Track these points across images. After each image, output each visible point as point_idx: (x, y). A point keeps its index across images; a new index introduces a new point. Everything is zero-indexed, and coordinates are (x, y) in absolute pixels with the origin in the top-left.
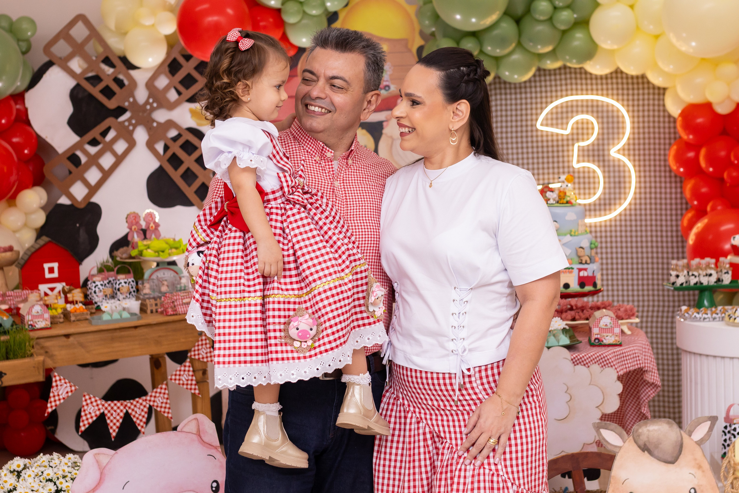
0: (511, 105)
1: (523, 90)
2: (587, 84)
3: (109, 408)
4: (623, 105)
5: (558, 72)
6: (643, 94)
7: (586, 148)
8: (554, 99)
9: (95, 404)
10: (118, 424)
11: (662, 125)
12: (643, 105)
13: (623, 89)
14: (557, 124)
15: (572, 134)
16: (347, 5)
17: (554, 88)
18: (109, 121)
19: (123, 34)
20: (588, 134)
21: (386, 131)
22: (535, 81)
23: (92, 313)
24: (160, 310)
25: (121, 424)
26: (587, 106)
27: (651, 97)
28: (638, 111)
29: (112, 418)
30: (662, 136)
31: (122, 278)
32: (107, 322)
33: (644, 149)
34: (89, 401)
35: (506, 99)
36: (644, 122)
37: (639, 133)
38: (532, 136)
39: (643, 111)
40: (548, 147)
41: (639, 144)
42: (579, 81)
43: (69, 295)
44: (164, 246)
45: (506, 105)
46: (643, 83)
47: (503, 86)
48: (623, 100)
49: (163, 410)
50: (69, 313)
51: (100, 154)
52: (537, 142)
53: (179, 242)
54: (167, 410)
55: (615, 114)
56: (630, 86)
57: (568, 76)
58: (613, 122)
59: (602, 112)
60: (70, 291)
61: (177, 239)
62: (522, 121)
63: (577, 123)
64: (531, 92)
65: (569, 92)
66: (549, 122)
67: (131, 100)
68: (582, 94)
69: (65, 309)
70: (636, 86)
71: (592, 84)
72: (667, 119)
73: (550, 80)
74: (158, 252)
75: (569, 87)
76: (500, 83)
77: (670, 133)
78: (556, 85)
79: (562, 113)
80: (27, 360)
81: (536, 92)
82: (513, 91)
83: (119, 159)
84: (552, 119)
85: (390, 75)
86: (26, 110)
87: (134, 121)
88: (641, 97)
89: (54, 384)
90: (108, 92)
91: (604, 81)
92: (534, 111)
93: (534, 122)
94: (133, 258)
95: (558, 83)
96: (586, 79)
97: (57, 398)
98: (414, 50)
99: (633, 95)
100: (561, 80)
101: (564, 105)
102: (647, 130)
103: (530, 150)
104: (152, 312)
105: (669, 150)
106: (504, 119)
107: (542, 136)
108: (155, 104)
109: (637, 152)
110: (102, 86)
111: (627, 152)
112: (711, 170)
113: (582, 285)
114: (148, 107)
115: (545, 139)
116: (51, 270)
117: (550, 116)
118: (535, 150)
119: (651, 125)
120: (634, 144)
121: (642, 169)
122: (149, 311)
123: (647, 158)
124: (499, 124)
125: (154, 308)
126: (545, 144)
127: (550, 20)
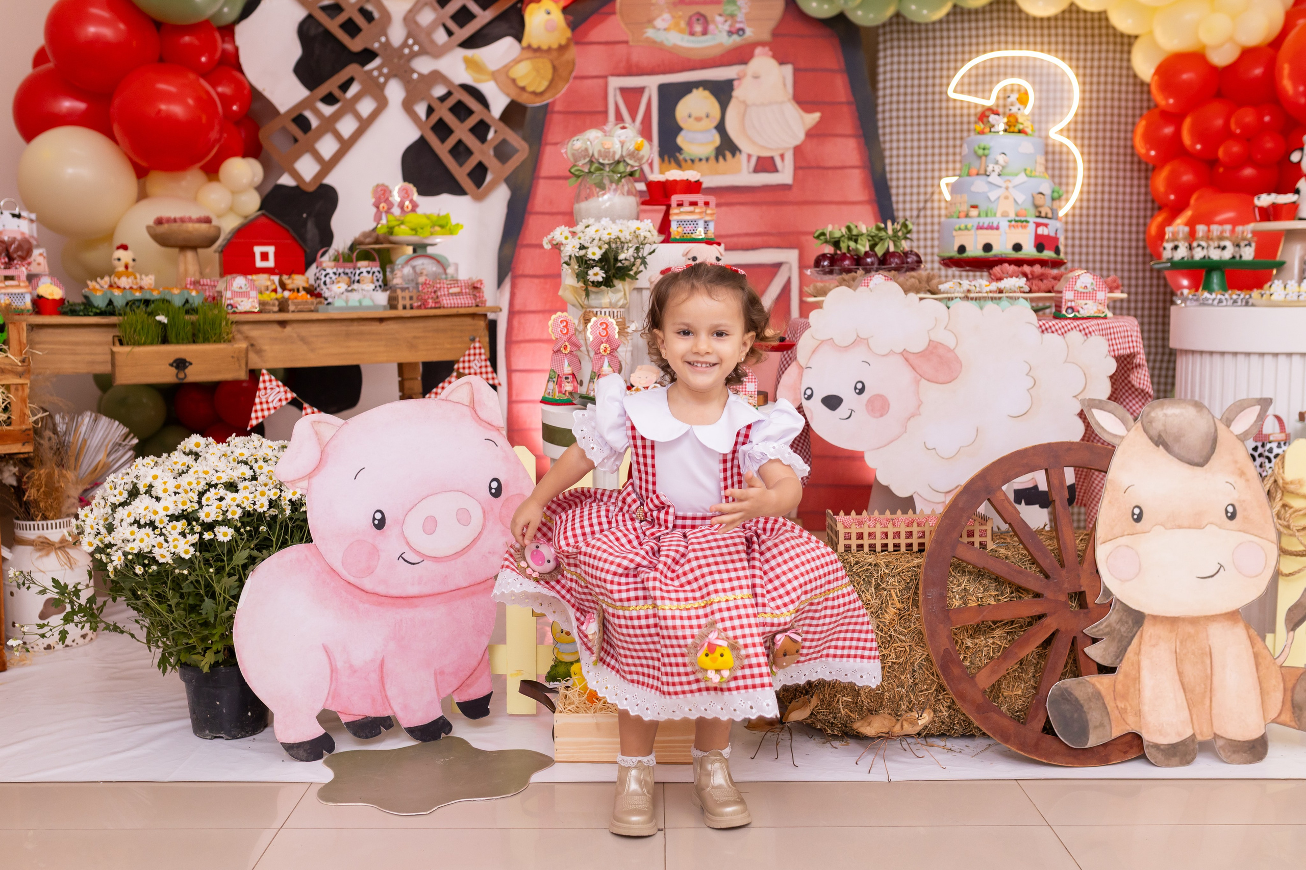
0: (913, 63)
2: (1021, 34)
4: (1070, 67)
11: (1123, 96)
14: (976, 92)
18: (353, 69)
21: (739, 93)
24: (415, 303)
26: (1020, 66)
28: (1092, 75)
30: (1123, 112)
31: (364, 266)
32: (341, 310)
33: (1097, 131)
35: (906, 55)
36: (1099, 91)
37: (1091, 107)
38: (940, 108)
40: (962, 123)
41: (1090, 123)
42: (1010, 31)
44: (425, 221)
45: (906, 63)
48: (1071, 59)
51: (337, 116)
52: (947, 116)
53: (446, 217)
55: (1059, 79)
58: (1055, 91)
59: (1041, 75)
61: (442, 215)
62: (927, 86)
63: (1005, 90)
66: (966, 88)
67: (383, 39)
68: (1013, 49)
69: (281, 296)
71: (1028, 34)
72: (1131, 88)
74: (414, 230)
75: (996, 39)
76: (898, 25)
77: (1134, 108)
78: (978, 35)
79: (984, 75)
80: (223, 346)
83: (365, 124)
84: (970, 84)
85: (746, 14)
86: (236, 49)
87: (385, 70)
89: (261, 385)
90: (351, 28)
91: (1046, 29)
92: (945, 73)
93: (944, 89)
94: (380, 243)
96: (1021, 25)
97: (264, 406)
102: (1102, 103)
103: (937, 128)
104: (404, 308)
105: (1133, 131)
106: (902, 82)
107: (955, 108)
108: (416, 48)
109: (1086, 134)
110: (342, 18)
111: (1072, 134)
112: (1199, 147)
113: (1040, 247)
114: (406, 51)
115: (958, 112)
116: (265, 256)
117: (966, 80)
118: (944, 128)
119: (1109, 95)
120: (1083, 123)
121: (1093, 158)
122: (400, 306)
123: (1100, 142)
124: (895, 91)
125: (408, 303)
126: (958, 119)
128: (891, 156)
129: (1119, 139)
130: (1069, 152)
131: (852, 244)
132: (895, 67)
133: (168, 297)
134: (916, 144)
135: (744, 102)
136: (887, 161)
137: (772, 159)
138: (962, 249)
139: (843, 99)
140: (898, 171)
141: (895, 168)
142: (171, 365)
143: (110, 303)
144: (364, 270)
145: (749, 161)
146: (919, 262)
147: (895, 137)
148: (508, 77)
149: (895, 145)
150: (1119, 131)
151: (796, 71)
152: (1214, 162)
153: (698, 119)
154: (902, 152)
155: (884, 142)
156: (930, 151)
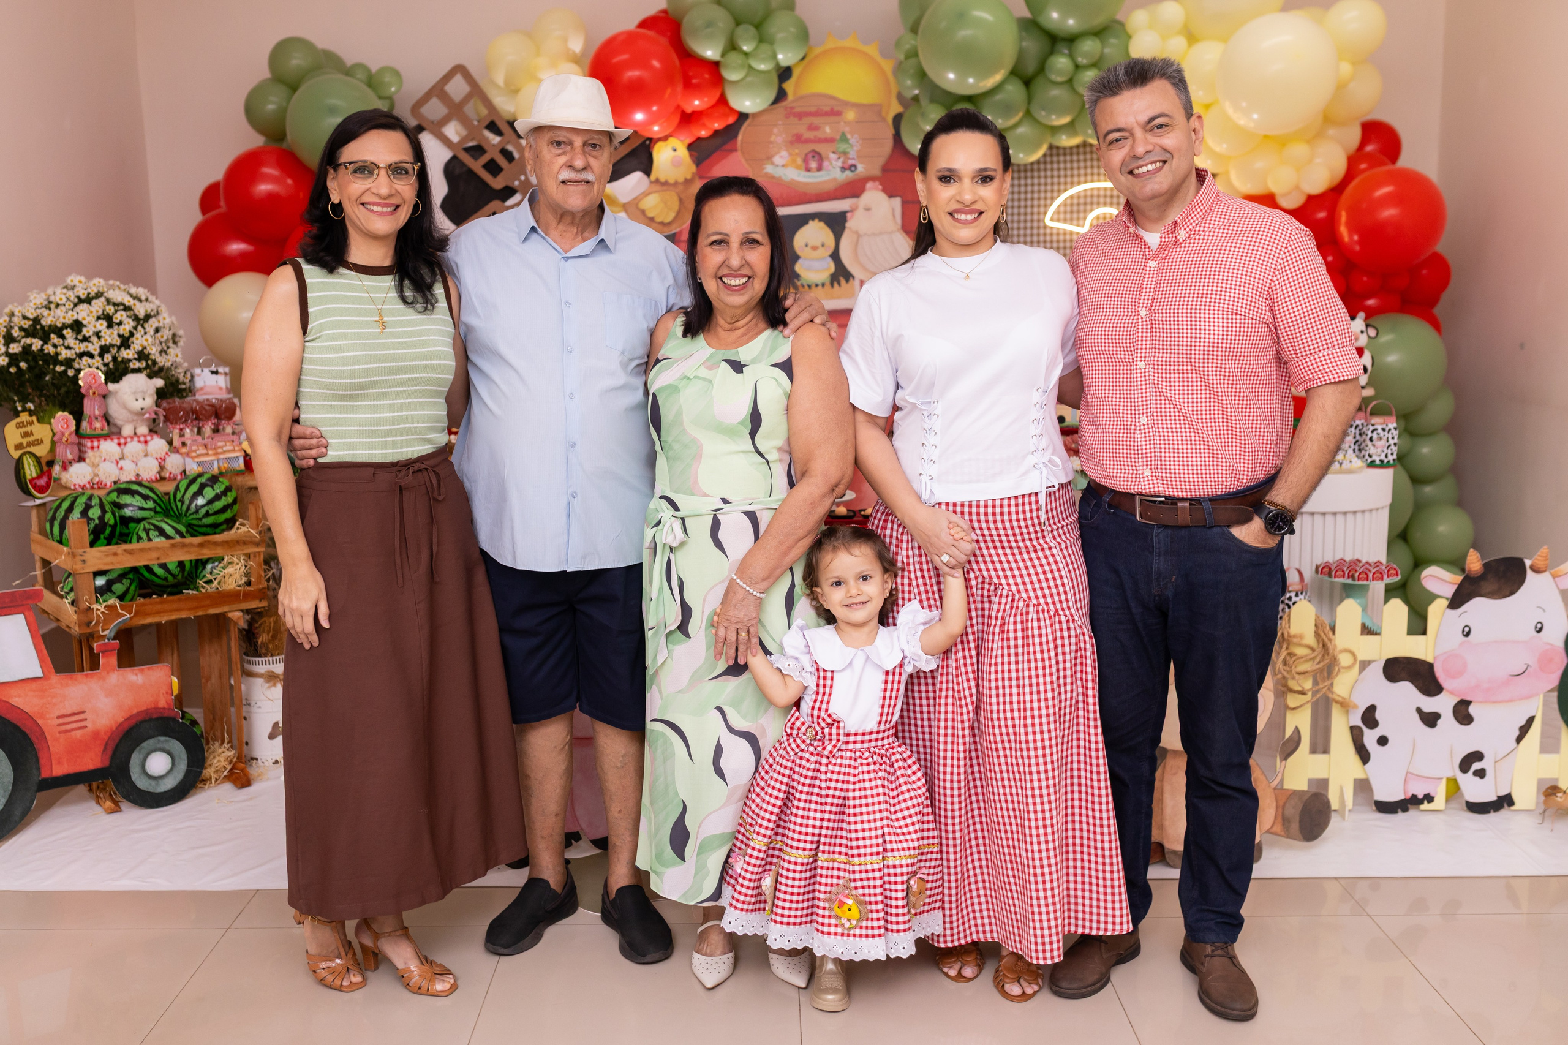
1: (1029, 174)
5: (1075, 150)
8: (1069, 186)
16: (803, 59)
17: (1069, 172)
18: (496, 204)
19: (514, 91)
21: (852, 224)
22: (1045, 163)
26: (1111, 197)
38: (1038, 235)
57: (1088, 156)
62: (1026, 214)
64: (1039, 177)
65: (1089, 178)
66: (1062, 216)
73: (1065, 162)
78: (1072, 169)
81: (1046, 177)
85: (858, 152)
90: (493, 168)
92: (1042, 202)
93: (1042, 217)
95: (1075, 165)
98: (890, 119)
100: (1078, 161)
110: (485, 159)
117: (1062, 209)
127: (1070, 81)
135: (857, 233)
148: (638, 208)
151: (904, 203)
153: (815, 248)
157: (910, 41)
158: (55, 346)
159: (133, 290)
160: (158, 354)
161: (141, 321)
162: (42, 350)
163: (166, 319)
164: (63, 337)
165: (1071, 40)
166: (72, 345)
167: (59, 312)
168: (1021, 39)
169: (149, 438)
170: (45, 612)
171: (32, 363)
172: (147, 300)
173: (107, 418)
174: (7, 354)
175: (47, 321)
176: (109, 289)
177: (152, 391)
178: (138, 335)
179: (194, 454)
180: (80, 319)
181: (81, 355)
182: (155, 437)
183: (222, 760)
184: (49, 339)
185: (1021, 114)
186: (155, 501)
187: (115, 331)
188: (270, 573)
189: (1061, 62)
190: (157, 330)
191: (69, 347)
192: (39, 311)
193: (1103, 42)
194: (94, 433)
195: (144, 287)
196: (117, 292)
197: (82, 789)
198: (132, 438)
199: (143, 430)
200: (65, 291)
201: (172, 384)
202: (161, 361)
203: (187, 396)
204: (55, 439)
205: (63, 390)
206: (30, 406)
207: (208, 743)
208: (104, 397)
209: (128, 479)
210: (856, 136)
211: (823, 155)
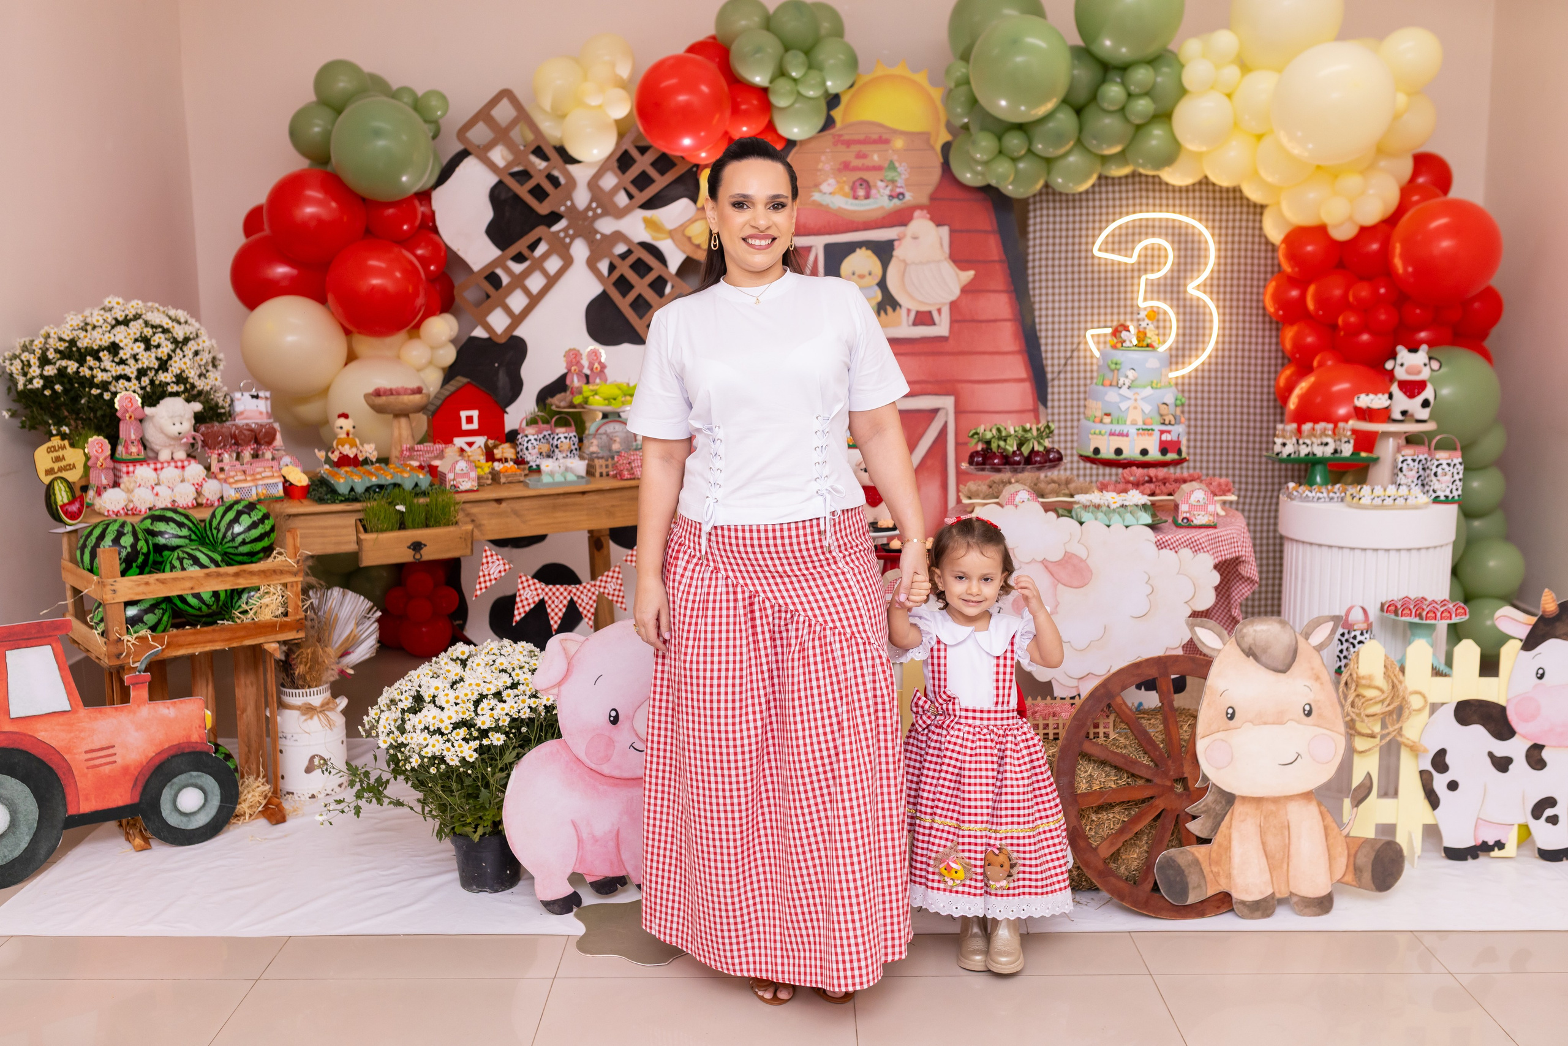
0: (1061, 223)
1: (1078, 204)
2: (1161, 198)
3: (550, 594)
4: (1207, 227)
5: (1123, 181)
6: (1234, 213)
7: (1156, 282)
8: (1117, 216)
9: (533, 587)
10: (560, 614)
11: (1256, 254)
12: (1234, 228)
13: (1208, 206)
14: (1120, 250)
15: (1139, 263)
16: (852, 85)
17: (1117, 203)
18: (540, 231)
19: (560, 117)
20: (1159, 264)
21: (900, 252)
22: (1094, 193)
23: (526, 475)
24: (611, 473)
25: (564, 614)
26: (1160, 227)
27: (1244, 217)
28: (1226, 235)
29: (553, 606)
30: (1256, 268)
31: (561, 432)
32: (548, 484)
33: (1232, 286)
34: (525, 584)
35: (1054, 216)
36: (1233, 250)
37: (1226, 264)
38: (1086, 265)
39: (1233, 235)
40: (1106, 279)
41: (1225, 279)
42: (1151, 194)
43: (495, 451)
44: (614, 392)
45: (1054, 223)
46: (1235, 199)
47: (1051, 197)
48: (1207, 220)
49: (615, 598)
50: (498, 473)
51: (526, 274)
52: (1093, 272)
54: (620, 599)
55: (1196, 238)
56: (1218, 202)
57: (1137, 187)
58: (1193, 249)
59: (1180, 235)
60: (496, 446)
61: (632, 385)
62: (1073, 244)
63: (1146, 248)
64: (1087, 207)
65: (1137, 208)
66: (1110, 247)
67: (569, 203)
68: (1154, 211)
69: (493, 469)
70: (1224, 202)
71: (1167, 198)
72: (1263, 247)
73: (1114, 192)
74: (609, 400)
75: (1137, 201)
76: (1047, 194)
77: (1266, 265)
78: (1121, 199)
79: (1127, 235)
80: (451, 529)
81: (1094, 207)
82: (1064, 205)
83: (552, 281)
84: (1113, 243)
85: (906, 180)
86: (433, 213)
87: (571, 232)
88: (1231, 217)
89: (484, 560)
90: (539, 193)
91: (1184, 195)
92: (1090, 232)
93: (1090, 247)
94: (574, 406)
95: (1124, 195)
96: (1160, 191)
97: (487, 578)
98: (938, 148)
99: (1221, 213)
100: (1127, 191)
101: (1131, 224)
102: (1236, 261)
103: (1083, 283)
104: (601, 475)
105: (1265, 287)
106: (1051, 241)
107: (1099, 265)
108: (599, 211)
109: (1222, 289)
110: (531, 184)
111: (1208, 289)
112: (1321, 313)
113: (1164, 451)
114: (590, 214)
115: (1103, 268)
116: (470, 420)
117: (1110, 239)
118: (1089, 283)
119: (1243, 253)
120: (1219, 279)
121: (1227, 311)
122: (597, 474)
123: (1235, 296)
124: (1044, 248)
125: (604, 471)
126: (1103, 275)
127: (1122, 110)
128: (1040, 309)
129: (1251, 293)
130: (1205, 306)
131: (1002, 443)
132: (1044, 226)
133: (399, 481)
134: (1063, 298)
135: (904, 261)
136: (1037, 313)
137: (930, 313)
138: (1097, 451)
139: (996, 258)
140: (1047, 323)
141: (1044, 320)
142: (409, 547)
143: (352, 489)
144: (562, 436)
145: (908, 315)
146: (1060, 459)
147: (1044, 291)
148: (684, 235)
149: (1044, 298)
150: (1252, 286)
151: (952, 232)
152: (1335, 327)
153: (863, 277)
154: (1050, 305)
155: (1034, 296)
156: (1076, 304)
157: (960, 70)
158: (91, 369)
159: (172, 312)
160: (196, 378)
161: (180, 344)
162: (77, 372)
163: (206, 342)
164: (99, 359)
165: (1125, 68)
166: (108, 368)
167: (96, 334)
168: (1073, 67)
169: (186, 463)
170: (75, 641)
171: (68, 386)
172: (186, 322)
173: (143, 443)
174: (42, 376)
175: (83, 343)
176: (147, 311)
177: (190, 415)
178: (176, 358)
179: (231, 480)
180: (117, 341)
181: (118, 378)
182: (193, 462)
183: (257, 794)
184: (85, 361)
185: (1072, 143)
186: (190, 529)
187: (153, 353)
188: (308, 603)
189: (1114, 91)
190: (196, 353)
191: (105, 369)
192: (75, 333)
193: (1157, 71)
194: (129, 457)
195: (184, 310)
196: (156, 313)
197: (112, 825)
198: (169, 463)
199: (181, 455)
200: (102, 312)
201: (211, 408)
202: (200, 384)
203: (227, 420)
204: (89, 463)
205: (99, 413)
206: (65, 429)
207: (242, 777)
208: (141, 421)
209: (163, 506)
210: (904, 164)
211: (871, 183)
